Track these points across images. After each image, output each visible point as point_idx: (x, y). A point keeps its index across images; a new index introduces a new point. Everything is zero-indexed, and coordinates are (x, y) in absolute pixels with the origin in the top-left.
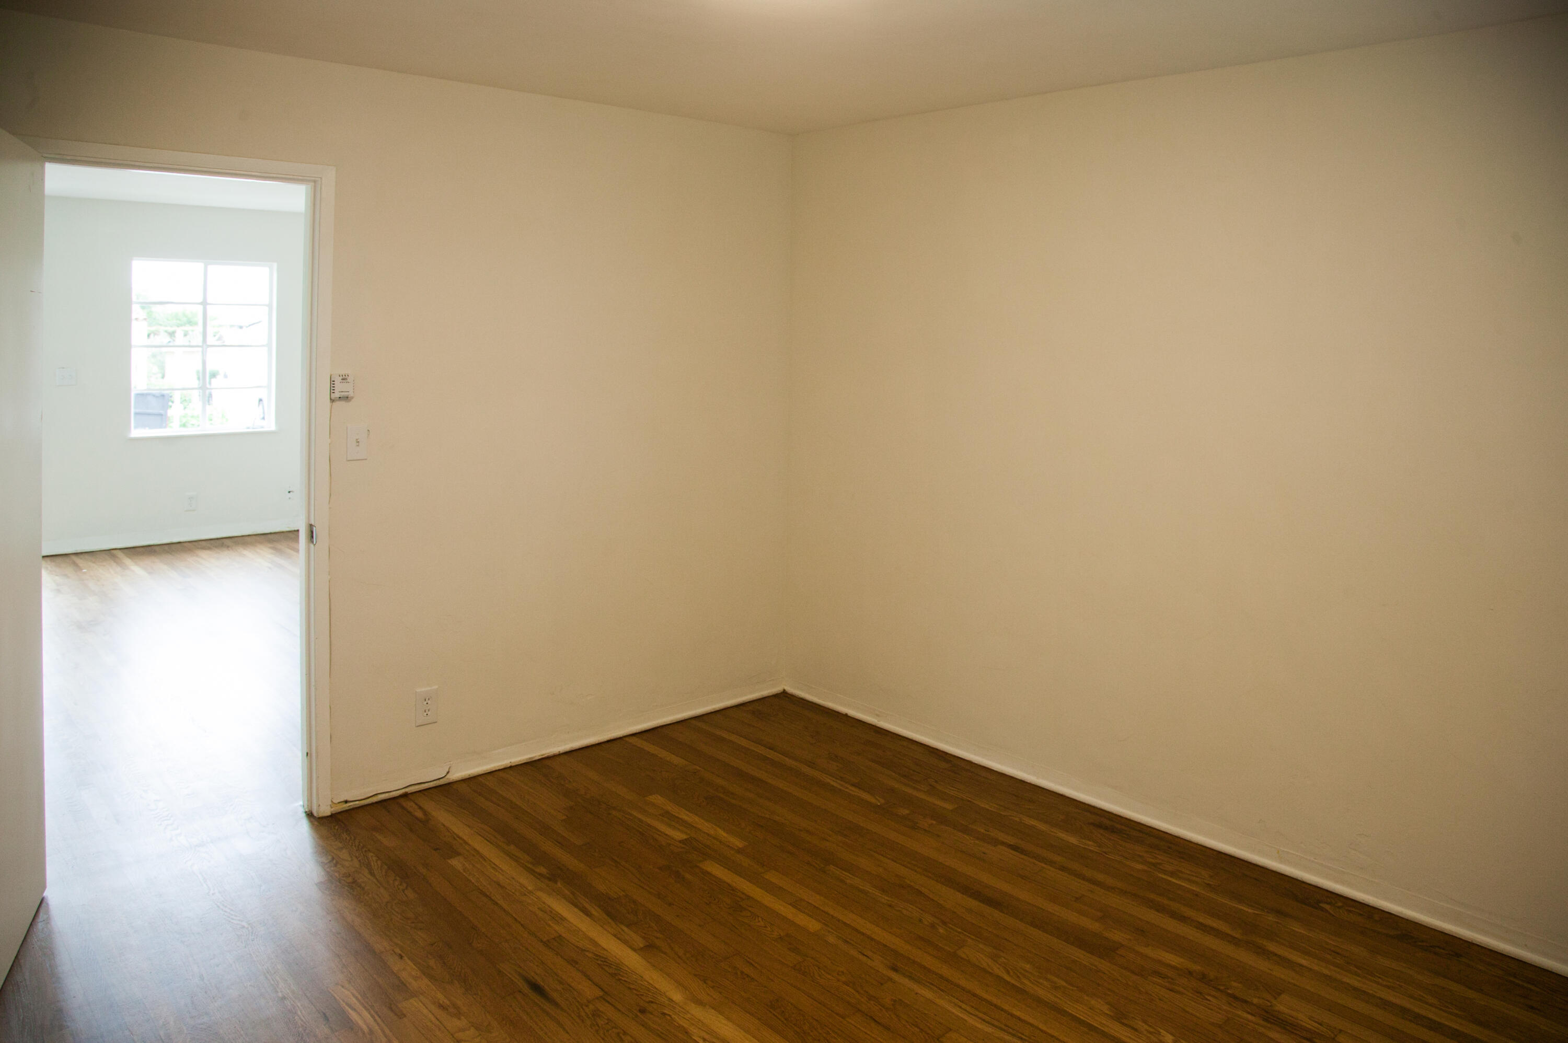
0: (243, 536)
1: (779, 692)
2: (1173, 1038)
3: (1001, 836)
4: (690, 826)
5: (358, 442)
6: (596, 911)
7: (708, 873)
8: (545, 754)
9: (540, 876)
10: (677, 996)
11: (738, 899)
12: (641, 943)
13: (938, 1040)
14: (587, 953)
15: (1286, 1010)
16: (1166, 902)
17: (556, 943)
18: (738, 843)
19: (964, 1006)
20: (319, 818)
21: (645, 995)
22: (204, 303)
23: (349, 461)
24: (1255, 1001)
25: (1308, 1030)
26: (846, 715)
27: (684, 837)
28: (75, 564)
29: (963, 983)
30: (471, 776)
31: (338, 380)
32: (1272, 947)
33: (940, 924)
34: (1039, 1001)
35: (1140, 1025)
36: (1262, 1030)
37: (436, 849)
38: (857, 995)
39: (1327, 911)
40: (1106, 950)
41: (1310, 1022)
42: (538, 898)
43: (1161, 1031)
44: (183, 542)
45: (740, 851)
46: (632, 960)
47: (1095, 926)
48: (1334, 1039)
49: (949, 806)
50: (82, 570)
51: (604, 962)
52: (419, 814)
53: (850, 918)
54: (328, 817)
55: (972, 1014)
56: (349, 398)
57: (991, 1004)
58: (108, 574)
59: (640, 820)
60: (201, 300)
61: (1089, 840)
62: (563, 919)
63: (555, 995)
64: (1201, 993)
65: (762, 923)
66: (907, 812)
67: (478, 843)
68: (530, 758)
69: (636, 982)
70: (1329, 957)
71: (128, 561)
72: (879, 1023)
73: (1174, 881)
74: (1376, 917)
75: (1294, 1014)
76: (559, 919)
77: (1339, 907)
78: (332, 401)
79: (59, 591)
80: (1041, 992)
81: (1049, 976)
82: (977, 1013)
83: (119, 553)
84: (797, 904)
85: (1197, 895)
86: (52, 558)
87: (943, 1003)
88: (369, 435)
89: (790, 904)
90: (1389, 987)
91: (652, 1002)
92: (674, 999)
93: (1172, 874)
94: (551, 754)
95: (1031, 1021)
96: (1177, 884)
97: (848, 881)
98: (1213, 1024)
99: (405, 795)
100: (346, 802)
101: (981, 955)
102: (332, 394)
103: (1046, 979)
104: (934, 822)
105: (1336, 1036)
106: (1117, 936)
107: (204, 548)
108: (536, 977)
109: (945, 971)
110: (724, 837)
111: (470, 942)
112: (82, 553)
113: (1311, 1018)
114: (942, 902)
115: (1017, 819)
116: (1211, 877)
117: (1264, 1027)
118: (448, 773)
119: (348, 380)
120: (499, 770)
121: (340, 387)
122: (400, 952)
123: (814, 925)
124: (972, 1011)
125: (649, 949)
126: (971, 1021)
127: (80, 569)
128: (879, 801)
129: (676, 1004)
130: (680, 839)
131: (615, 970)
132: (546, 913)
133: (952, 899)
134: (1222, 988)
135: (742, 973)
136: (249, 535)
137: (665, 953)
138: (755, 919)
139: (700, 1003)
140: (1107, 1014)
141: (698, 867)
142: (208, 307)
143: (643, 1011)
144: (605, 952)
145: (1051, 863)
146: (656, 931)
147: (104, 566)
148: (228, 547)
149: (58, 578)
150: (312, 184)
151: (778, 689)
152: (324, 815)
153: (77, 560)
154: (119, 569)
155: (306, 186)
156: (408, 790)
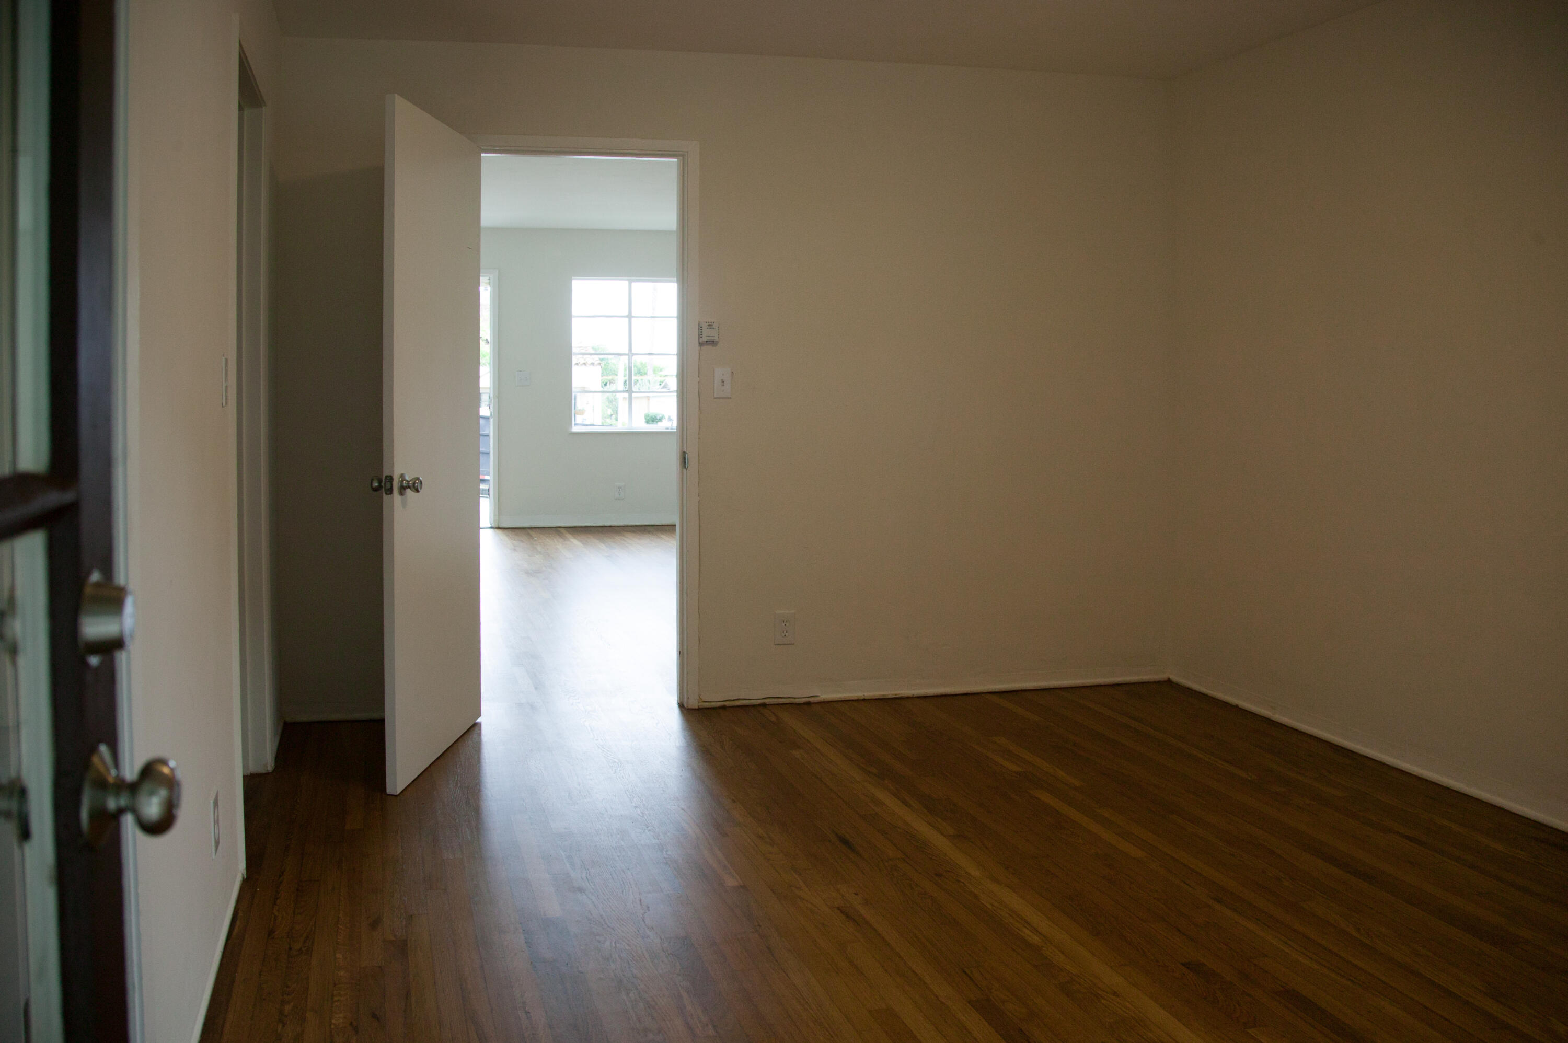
0: (662, 525)
1: (1163, 680)
3: (1398, 827)
4: (1028, 763)
5: (724, 382)
6: (915, 804)
7: (1037, 798)
8: (899, 694)
9: (870, 773)
10: (975, 872)
11: (1062, 821)
12: (952, 832)
14: (898, 829)
17: (872, 818)
18: (1076, 783)
20: (688, 709)
21: (944, 865)
22: (630, 316)
23: (715, 398)
26: (1237, 707)
27: (1022, 770)
28: (529, 534)
37: (781, 742)
42: (864, 787)
44: (614, 526)
45: (1076, 788)
50: (533, 538)
51: (912, 837)
52: (773, 719)
53: (1180, 855)
54: (695, 709)
56: (715, 343)
58: (555, 544)
59: (980, 752)
60: (626, 313)
62: (882, 803)
63: (860, 849)
65: (1079, 841)
66: (1282, 790)
67: (819, 743)
68: (883, 695)
69: (938, 856)
71: (568, 536)
76: (878, 803)
78: (701, 344)
79: (515, 550)
83: (563, 531)
84: (1125, 836)
86: (513, 530)
88: (732, 376)
89: (1118, 835)
91: (950, 871)
92: (971, 873)
97: (1190, 830)
99: (766, 705)
100: (712, 700)
102: (700, 338)
104: (1313, 803)
107: (630, 532)
108: (847, 835)
110: (1064, 776)
111: (795, 803)
112: (537, 528)
119: (714, 327)
120: (851, 700)
121: (707, 333)
122: (734, 798)
123: (1136, 853)
128: (1251, 776)
129: (973, 877)
130: (1016, 770)
132: (867, 797)
135: (1047, 870)
136: (668, 525)
137: (973, 843)
138: (1074, 837)
139: (997, 881)
141: (1027, 792)
142: (633, 320)
143: (939, 875)
146: (969, 827)
147: (550, 537)
148: (649, 532)
149: (515, 543)
150: (681, 158)
151: (1162, 676)
152: (694, 707)
153: (531, 532)
154: (561, 540)
155: (676, 160)
156: (767, 701)
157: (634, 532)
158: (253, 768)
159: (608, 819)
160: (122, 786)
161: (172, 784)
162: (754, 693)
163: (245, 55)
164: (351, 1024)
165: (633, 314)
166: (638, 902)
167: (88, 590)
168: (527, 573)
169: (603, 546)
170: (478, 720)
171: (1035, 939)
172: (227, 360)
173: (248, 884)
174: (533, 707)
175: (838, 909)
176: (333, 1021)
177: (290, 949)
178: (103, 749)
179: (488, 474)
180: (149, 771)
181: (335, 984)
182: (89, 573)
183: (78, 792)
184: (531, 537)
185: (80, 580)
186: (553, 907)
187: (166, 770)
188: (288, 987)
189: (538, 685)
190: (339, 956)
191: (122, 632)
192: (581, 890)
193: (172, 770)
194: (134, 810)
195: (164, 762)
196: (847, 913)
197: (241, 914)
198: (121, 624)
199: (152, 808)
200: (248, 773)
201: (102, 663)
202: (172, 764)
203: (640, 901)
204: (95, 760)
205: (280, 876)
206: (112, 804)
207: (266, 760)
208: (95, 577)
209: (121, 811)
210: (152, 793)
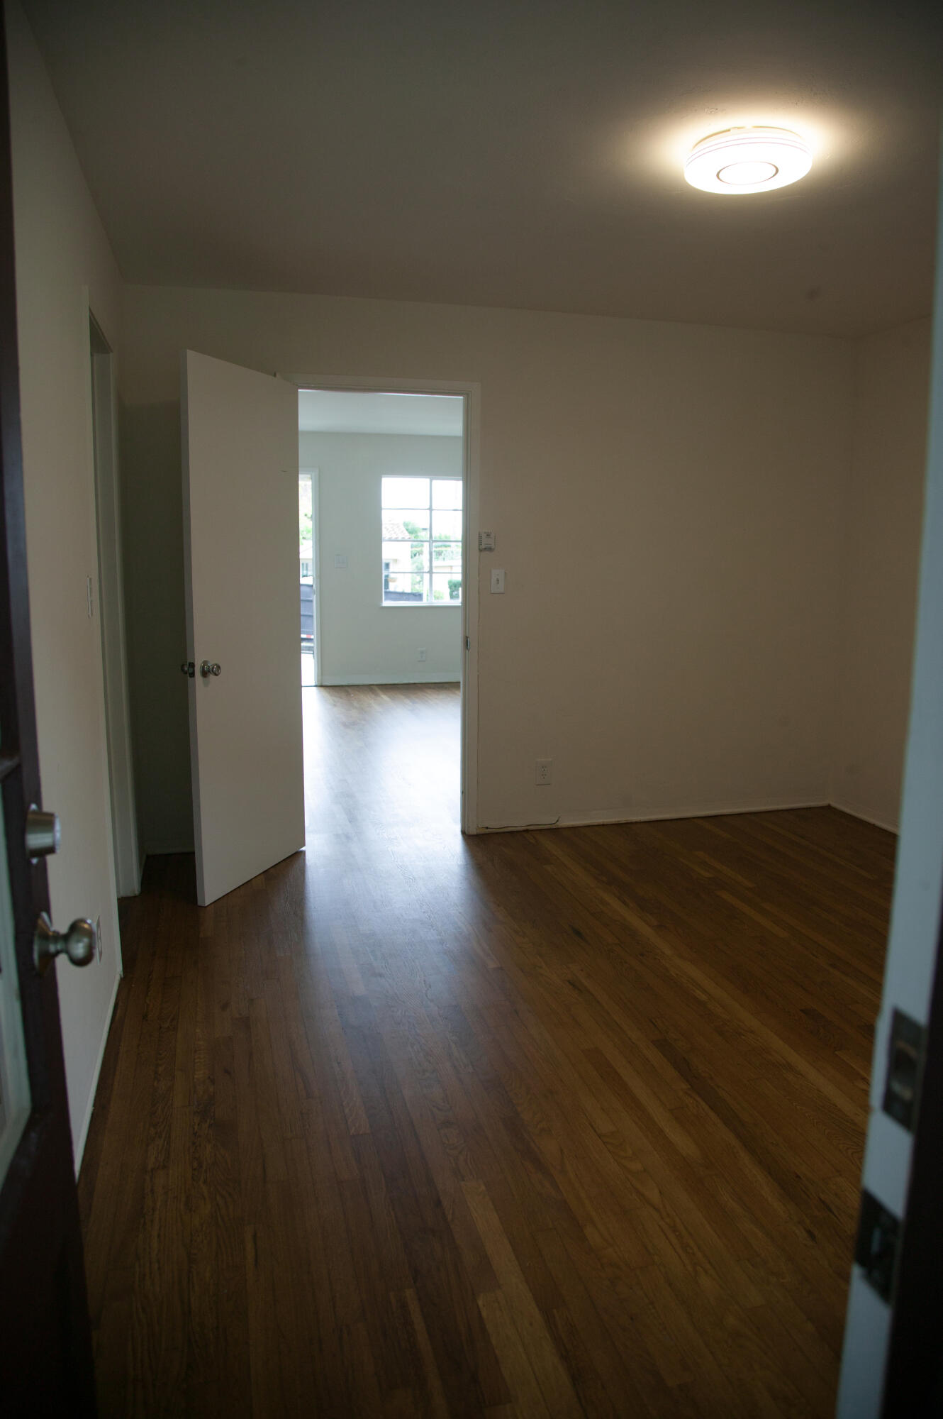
0: (456, 682)
1: (825, 806)
5: (498, 581)
9: (601, 882)
10: (669, 953)
11: (735, 914)
14: (617, 923)
17: (599, 915)
18: (749, 884)
20: (469, 835)
21: (647, 947)
22: (431, 509)
23: (492, 593)
27: (711, 876)
28: (347, 691)
30: (575, 826)
31: (484, 536)
37: (538, 860)
42: (595, 892)
44: (418, 684)
45: (748, 889)
46: (646, 930)
51: (627, 928)
52: (533, 841)
54: (474, 835)
56: (492, 549)
58: (368, 700)
59: (683, 864)
60: (428, 507)
62: (608, 904)
63: (588, 938)
67: (566, 860)
68: (618, 821)
69: (644, 941)
71: (380, 692)
76: (605, 904)
78: (480, 550)
79: (335, 705)
83: (375, 688)
84: (777, 922)
89: (773, 922)
91: (650, 952)
92: (665, 953)
99: (527, 831)
100: (487, 828)
102: (480, 547)
107: (430, 688)
108: (580, 929)
110: (741, 880)
112: (354, 686)
118: (557, 821)
119: (491, 536)
120: (595, 825)
121: (486, 541)
123: (782, 934)
125: (659, 927)
127: (350, 694)
129: (666, 955)
130: (707, 877)
131: (632, 934)
132: (597, 899)
137: (670, 931)
147: (364, 694)
148: (446, 688)
149: (335, 699)
150: (465, 396)
151: (824, 803)
152: (472, 834)
153: (350, 690)
154: (373, 696)
155: (462, 397)
156: (528, 828)
157: (434, 688)
158: (123, 894)
159: (403, 922)
160: (57, 937)
161: (90, 934)
162: (519, 823)
163: (94, 317)
164: (209, 1078)
165: (433, 508)
166: (423, 982)
167: (30, 817)
168: (345, 725)
169: (407, 701)
170: (303, 849)
171: (704, 997)
172: (90, 579)
173: (124, 982)
174: (348, 837)
175: (569, 982)
176: (196, 1076)
177: (161, 1028)
178: (44, 915)
179: (313, 634)
180: (75, 928)
181: (195, 1051)
182: (29, 806)
183: (31, 943)
184: (348, 694)
185: (24, 811)
186: (359, 989)
187: (86, 926)
188: (160, 1054)
189: (352, 819)
190: (198, 1030)
191: (54, 842)
192: (381, 975)
193: (90, 925)
194: (67, 952)
195: (84, 921)
196: (573, 984)
197: (120, 1004)
198: (54, 837)
199: (79, 949)
200: (120, 897)
201: (38, 863)
202: (89, 921)
203: (425, 981)
204: (40, 922)
205: (149, 975)
206: (52, 948)
207: (134, 886)
208: (34, 807)
209: (57, 953)
210: (79, 941)
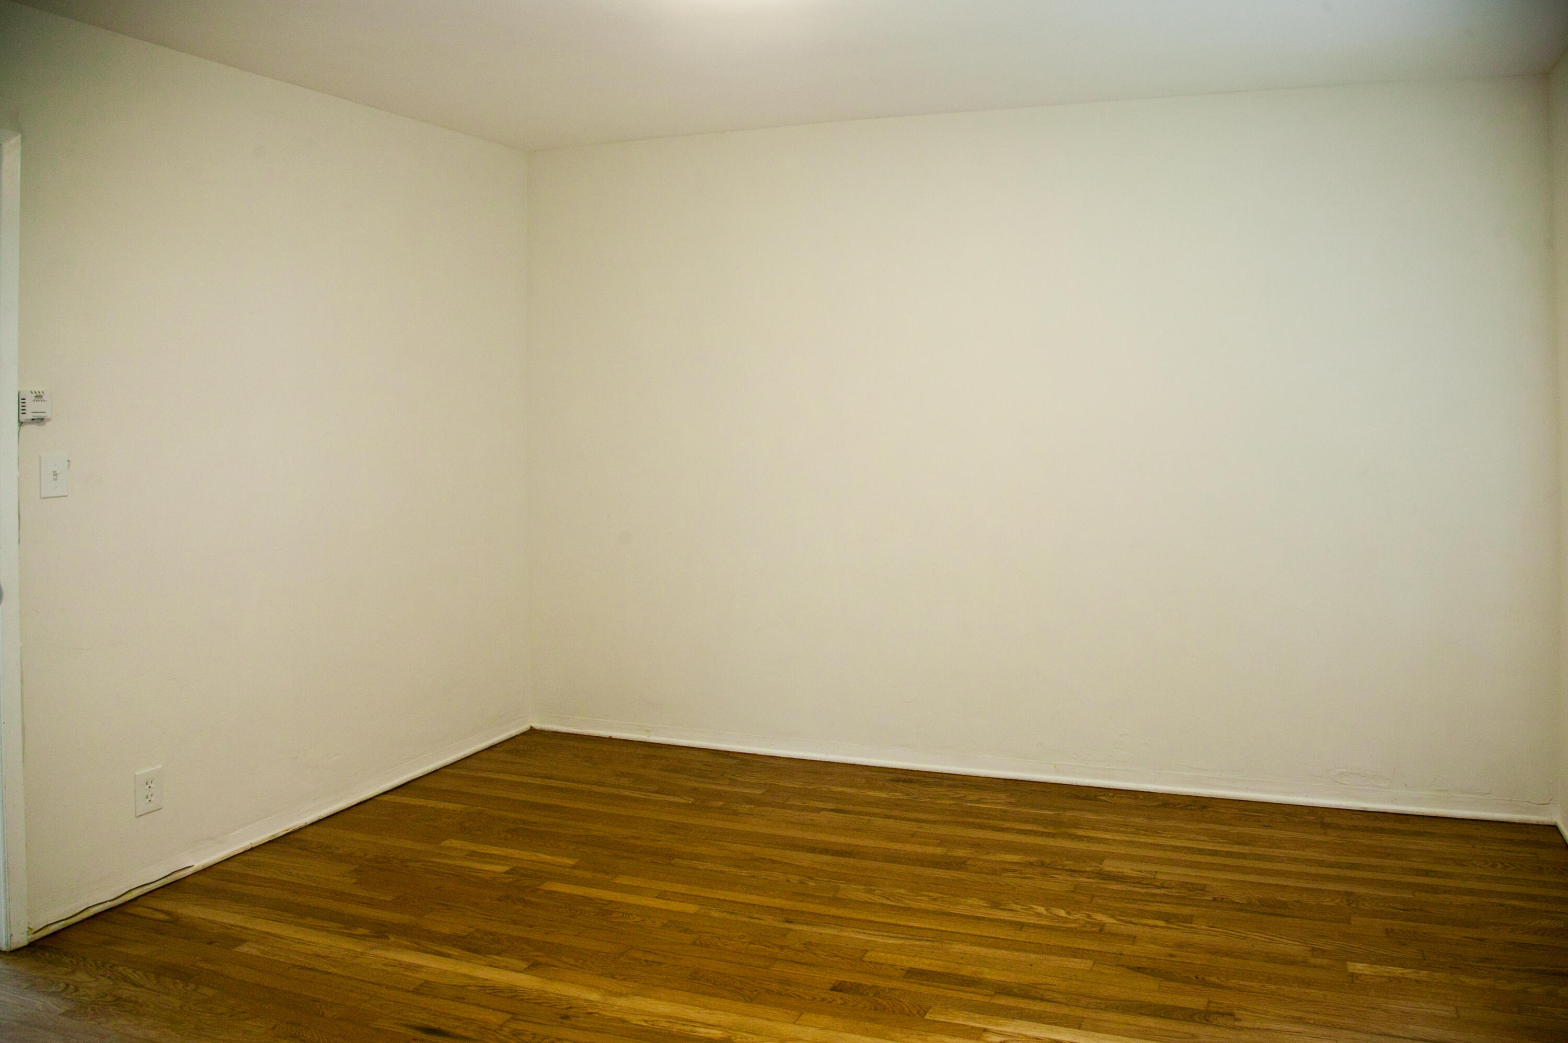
1: (526, 730)
2: (1044, 908)
3: (820, 805)
4: (506, 858)
5: (56, 475)
6: (455, 952)
7: (553, 892)
8: (290, 829)
9: (363, 937)
10: (594, 996)
11: (602, 906)
12: (524, 965)
13: (861, 960)
14: (469, 988)
15: (1114, 870)
16: (985, 821)
17: (425, 989)
18: (570, 862)
19: (867, 932)
20: (13, 951)
21: (558, 1004)
23: (43, 498)
24: (1088, 869)
25: (1134, 878)
26: (610, 738)
27: (506, 868)
29: (855, 916)
30: (206, 866)
31: (29, 397)
32: (1080, 832)
33: (808, 879)
34: (927, 912)
35: (1014, 906)
36: (1102, 886)
37: (211, 943)
38: (768, 949)
39: (1105, 801)
40: (960, 864)
41: (1133, 872)
42: (375, 956)
43: (1033, 906)
45: (574, 867)
46: (526, 981)
47: (939, 851)
48: (1154, 878)
49: (760, 792)
51: (494, 991)
53: (720, 894)
54: (25, 947)
55: (878, 935)
56: (45, 420)
57: (889, 924)
59: (447, 865)
61: (896, 792)
62: (422, 966)
63: (458, 1031)
64: (1047, 874)
65: (638, 919)
66: (721, 803)
67: (262, 926)
68: (273, 836)
69: (541, 997)
70: (1122, 829)
72: (801, 963)
73: (982, 806)
74: (1141, 797)
75: (1120, 870)
76: (417, 968)
77: (1112, 796)
78: (21, 423)
80: (923, 906)
81: (923, 893)
82: (881, 933)
84: (663, 895)
85: (1005, 812)
87: (848, 933)
88: (69, 466)
89: (656, 897)
90: (1172, 837)
91: (570, 1008)
92: (591, 999)
93: (978, 801)
94: (297, 827)
95: (928, 926)
96: (985, 808)
97: (701, 867)
98: (1067, 892)
101: (859, 893)
102: (21, 414)
103: (922, 895)
104: (752, 806)
105: (1155, 876)
106: (961, 853)
108: (425, 1023)
109: (834, 911)
110: (551, 860)
111: (321, 1013)
113: (1132, 870)
114: (798, 863)
115: (825, 789)
116: (1008, 797)
117: (1106, 884)
119: (44, 398)
120: (238, 854)
121: (32, 408)
123: (691, 908)
124: (876, 933)
125: (534, 967)
126: (880, 940)
128: (689, 801)
129: (596, 1002)
130: (505, 871)
131: (513, 994)
132: (395, 966)
133: (806, 859)
134: (1060, 867)
135: (646, 961)
137: (553, 966)
138: (629, 917)
139: (620, 995)
140: (986, 907)
141: (539, 889)
143: (566, 1017)
144: (489, 982)
145: (875, 815)
146: (532, 951)
152: (21, 945)
